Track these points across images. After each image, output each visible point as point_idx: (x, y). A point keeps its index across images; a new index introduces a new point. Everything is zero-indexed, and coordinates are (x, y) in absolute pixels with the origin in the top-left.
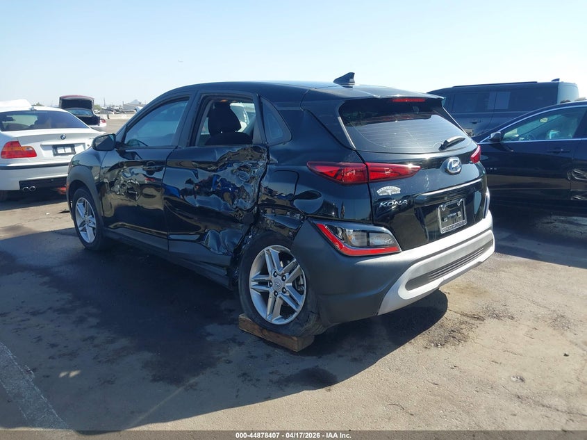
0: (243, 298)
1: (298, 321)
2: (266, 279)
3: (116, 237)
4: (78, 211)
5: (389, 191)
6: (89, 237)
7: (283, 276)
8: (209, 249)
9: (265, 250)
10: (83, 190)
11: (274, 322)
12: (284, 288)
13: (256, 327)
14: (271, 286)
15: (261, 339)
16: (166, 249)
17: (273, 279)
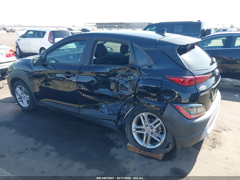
0: (129, 136)
1: (161, 147)
2: (142, 128)
3: (44, 105)
4: (17, 92)
5: (203, 88)
6: (25, 104)
7: (151, 126)
8: (104, 112)
9: (140, 115)
10: (20, 82)
11: (148, 147)
12: (152, 132)
13: (138, 149)
14: (144, 131)
15: (141, 155)
16: (79, 112)
17: (146, 128)
